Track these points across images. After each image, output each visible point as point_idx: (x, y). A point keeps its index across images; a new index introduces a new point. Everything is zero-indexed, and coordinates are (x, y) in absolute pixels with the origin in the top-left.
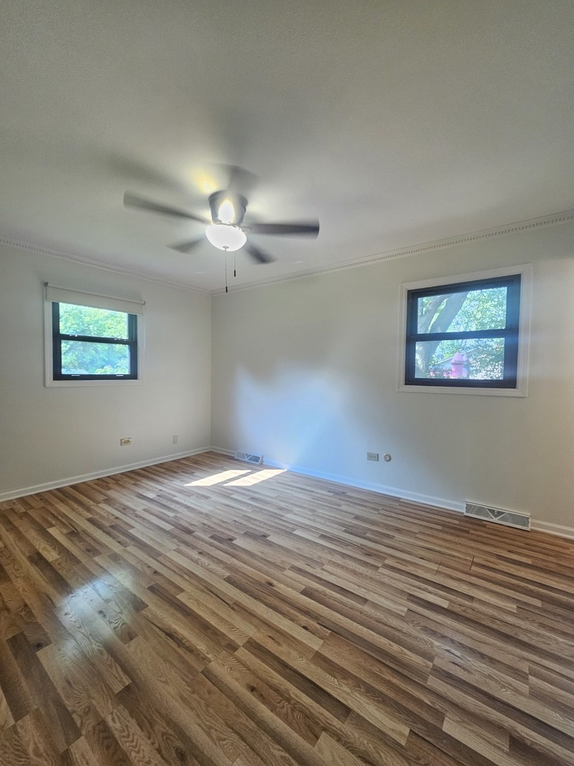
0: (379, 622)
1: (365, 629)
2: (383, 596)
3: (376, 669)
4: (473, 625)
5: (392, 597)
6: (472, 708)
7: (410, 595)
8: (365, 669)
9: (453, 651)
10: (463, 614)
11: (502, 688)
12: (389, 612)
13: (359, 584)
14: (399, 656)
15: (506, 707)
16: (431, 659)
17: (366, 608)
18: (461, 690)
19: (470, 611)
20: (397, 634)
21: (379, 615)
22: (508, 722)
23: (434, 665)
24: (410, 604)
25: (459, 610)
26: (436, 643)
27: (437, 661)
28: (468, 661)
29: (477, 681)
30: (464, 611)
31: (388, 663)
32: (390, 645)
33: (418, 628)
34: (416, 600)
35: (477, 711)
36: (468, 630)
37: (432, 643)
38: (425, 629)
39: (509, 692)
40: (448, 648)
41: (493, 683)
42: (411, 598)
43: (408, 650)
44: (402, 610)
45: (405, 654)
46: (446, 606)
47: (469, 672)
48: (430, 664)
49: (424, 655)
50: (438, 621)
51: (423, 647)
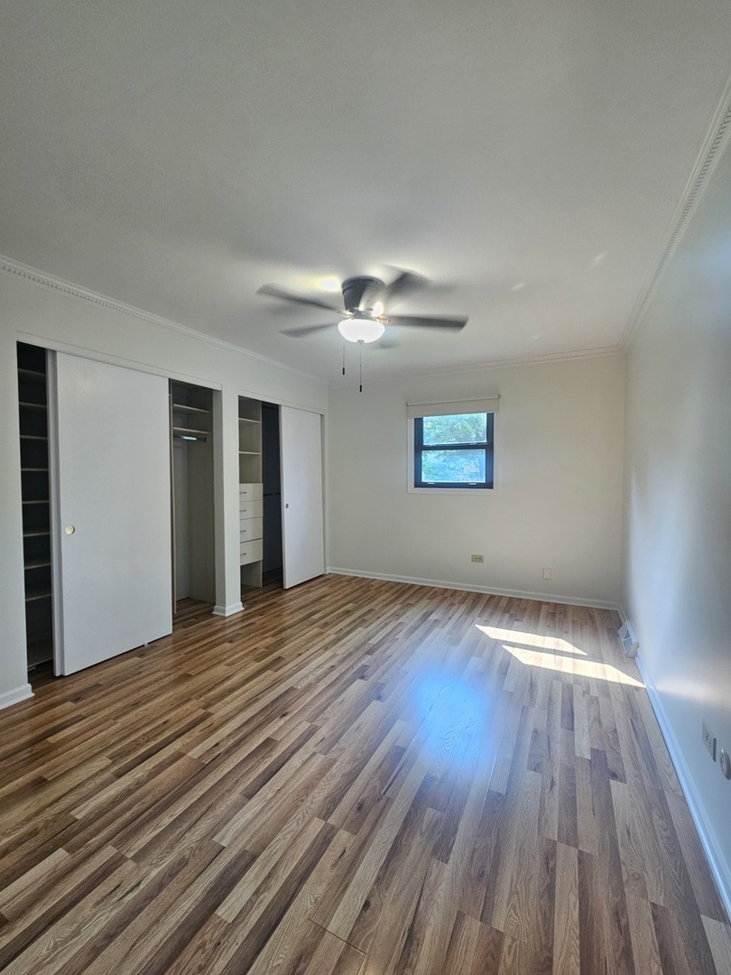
0: (208, 808)
1: (201, 793)
2: (255, 818)
3: (149, 800)
4: (168, 950)
5: (252, 830)
6: (59, 887)
7: (254, 858)
8: (153, 789)
9: (136, 892)
10: (196, 942)
11: (55, 944)
12: (224, 821)
13: (283, 791)
14: (155, 823)
15: (34, 935)
16: (136, 858)
17: (235, 796)
18: (83, 882)
19: (199, 959)
20: (185, 826)
21: (221, 809)
22: (21, 927)
23: (127, 859)
24: (235, 853)
25: (207, 937)
26: (154, 873)
27: (130, 865)
28: (112, 911)
29: (82, 909)
30: (202, 946)
31: (150, 810)
32: (172, 816)
33: (187, 853)
34: (242, 863)
35: (53, 893)
36: (161, 935)
37: (157, 866)
38: (182, 863)
39: (44, 952)
40: (141, 887)
41: (68, 931)
42: (247, 858)
43: (158, 834)
44: (224, 838)
45: (154, 829)
46: (220, 912)
47: (98, 903)
48: (130, 855)
49: (145, 851)
50: (192, 887)
51: (156, 853)
